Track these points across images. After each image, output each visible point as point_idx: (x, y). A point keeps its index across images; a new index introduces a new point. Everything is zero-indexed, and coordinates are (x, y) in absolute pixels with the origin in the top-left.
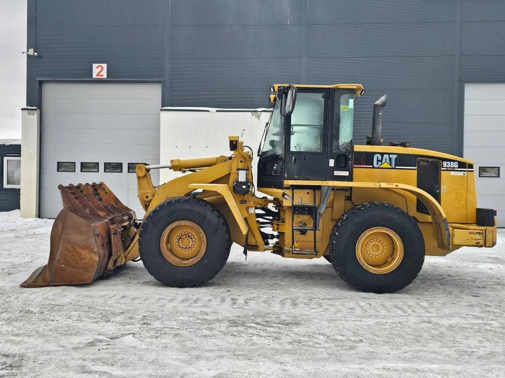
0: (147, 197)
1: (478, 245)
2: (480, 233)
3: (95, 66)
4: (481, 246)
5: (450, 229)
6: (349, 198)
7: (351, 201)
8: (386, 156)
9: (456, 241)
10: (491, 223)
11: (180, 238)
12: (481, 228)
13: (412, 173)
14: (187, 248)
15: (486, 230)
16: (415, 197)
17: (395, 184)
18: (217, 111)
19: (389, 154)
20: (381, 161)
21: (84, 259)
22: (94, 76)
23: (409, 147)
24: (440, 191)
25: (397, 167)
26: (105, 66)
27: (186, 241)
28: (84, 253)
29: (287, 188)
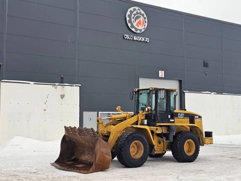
8: (181, 114)
13: (188, 120)
15: (211, 139)
18: (34, 84)
25: (184, 118)
28: (107, 156)
29: (158, 126)
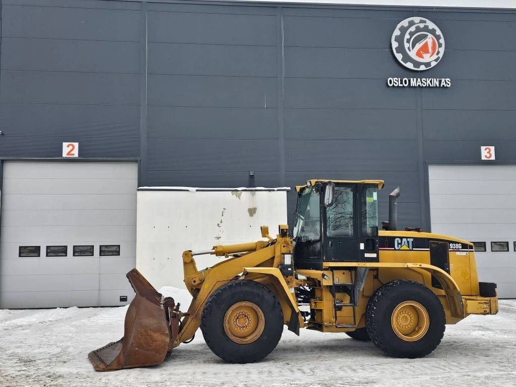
0: (195, 282)
1: (485, 313)
2: (486, 303)
3: (65, 144)
4: (488, 314)
5: (463, 300)
6: (376, 277)
7: (378, 279)
8: (404, 240)
9: (469, 310)
10: (493, 294)
11: (238, 318)
12: (486, 298)
13: (426, 253)
14: (243, 327)
15: (490, 301)
16: (429, 274)
17: (419, 264)
18: (197, 190)
19: (407, 238)
20: (401, 244)
21: (156, 341)
22: (65, 155)
23: (422, 232)
24: (449, 269)
25: (414, 249)
26: (76, 145)
27: (242, 321)
28: (156, 336)
29: (326, 269)
